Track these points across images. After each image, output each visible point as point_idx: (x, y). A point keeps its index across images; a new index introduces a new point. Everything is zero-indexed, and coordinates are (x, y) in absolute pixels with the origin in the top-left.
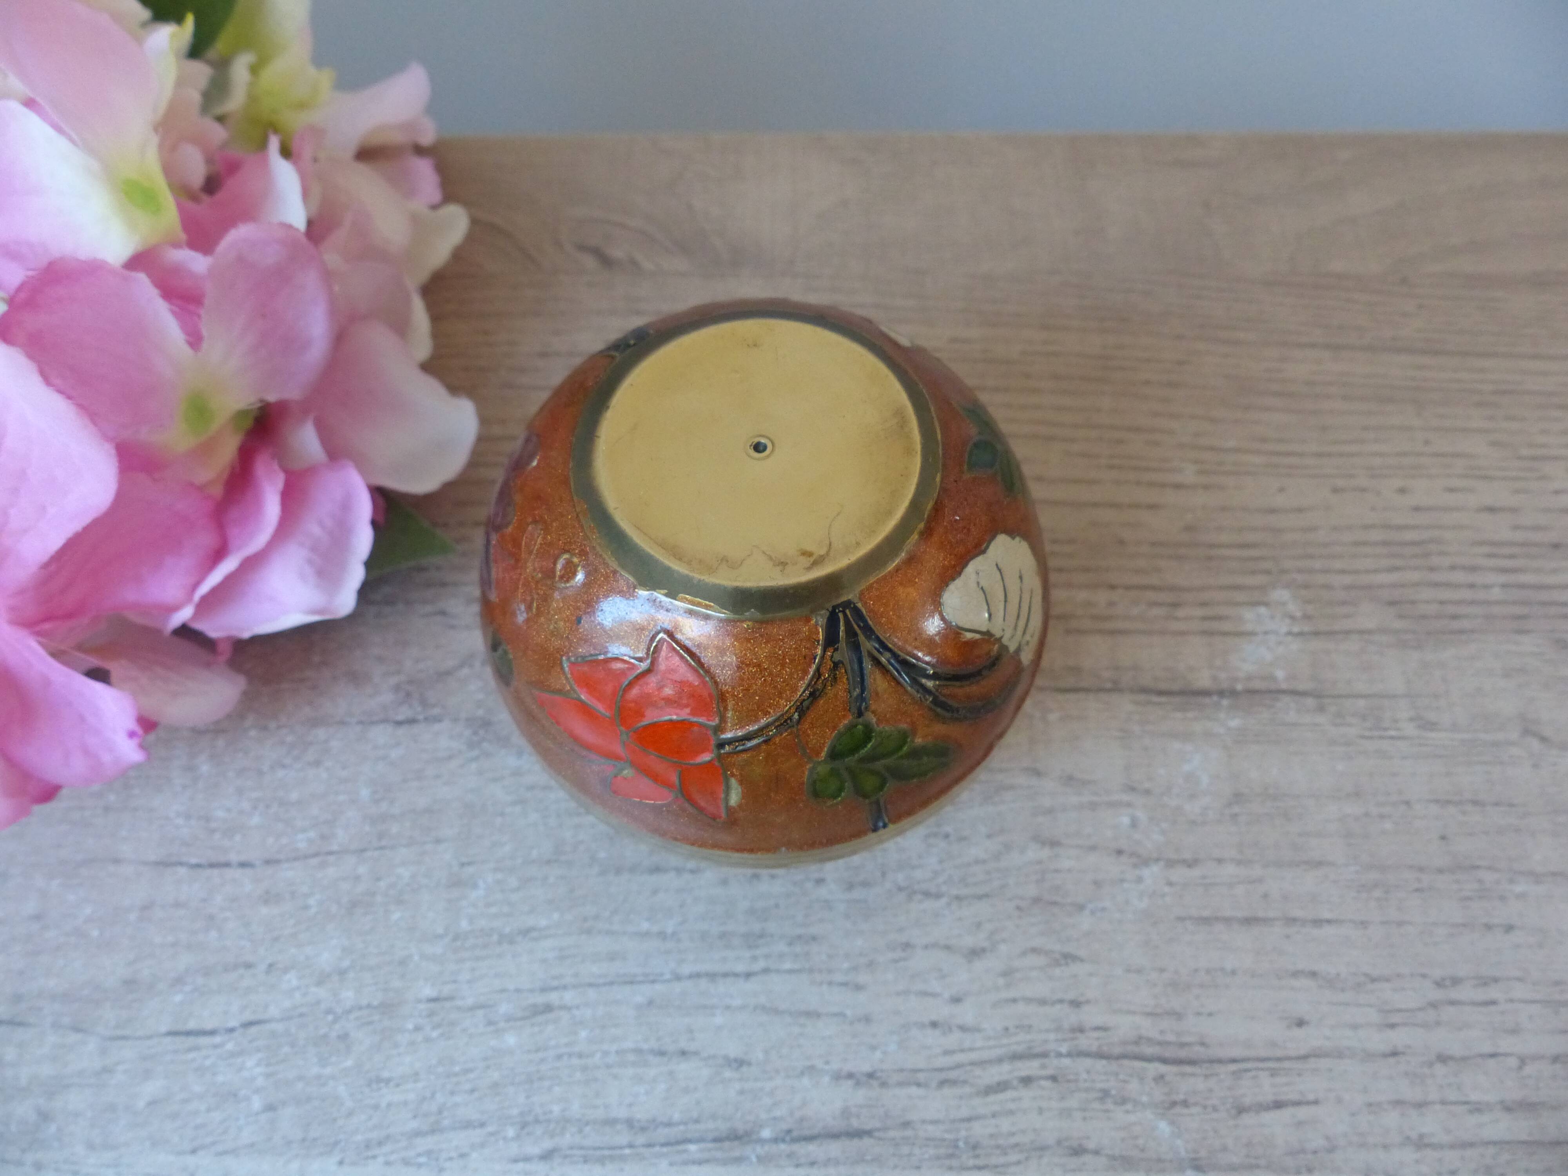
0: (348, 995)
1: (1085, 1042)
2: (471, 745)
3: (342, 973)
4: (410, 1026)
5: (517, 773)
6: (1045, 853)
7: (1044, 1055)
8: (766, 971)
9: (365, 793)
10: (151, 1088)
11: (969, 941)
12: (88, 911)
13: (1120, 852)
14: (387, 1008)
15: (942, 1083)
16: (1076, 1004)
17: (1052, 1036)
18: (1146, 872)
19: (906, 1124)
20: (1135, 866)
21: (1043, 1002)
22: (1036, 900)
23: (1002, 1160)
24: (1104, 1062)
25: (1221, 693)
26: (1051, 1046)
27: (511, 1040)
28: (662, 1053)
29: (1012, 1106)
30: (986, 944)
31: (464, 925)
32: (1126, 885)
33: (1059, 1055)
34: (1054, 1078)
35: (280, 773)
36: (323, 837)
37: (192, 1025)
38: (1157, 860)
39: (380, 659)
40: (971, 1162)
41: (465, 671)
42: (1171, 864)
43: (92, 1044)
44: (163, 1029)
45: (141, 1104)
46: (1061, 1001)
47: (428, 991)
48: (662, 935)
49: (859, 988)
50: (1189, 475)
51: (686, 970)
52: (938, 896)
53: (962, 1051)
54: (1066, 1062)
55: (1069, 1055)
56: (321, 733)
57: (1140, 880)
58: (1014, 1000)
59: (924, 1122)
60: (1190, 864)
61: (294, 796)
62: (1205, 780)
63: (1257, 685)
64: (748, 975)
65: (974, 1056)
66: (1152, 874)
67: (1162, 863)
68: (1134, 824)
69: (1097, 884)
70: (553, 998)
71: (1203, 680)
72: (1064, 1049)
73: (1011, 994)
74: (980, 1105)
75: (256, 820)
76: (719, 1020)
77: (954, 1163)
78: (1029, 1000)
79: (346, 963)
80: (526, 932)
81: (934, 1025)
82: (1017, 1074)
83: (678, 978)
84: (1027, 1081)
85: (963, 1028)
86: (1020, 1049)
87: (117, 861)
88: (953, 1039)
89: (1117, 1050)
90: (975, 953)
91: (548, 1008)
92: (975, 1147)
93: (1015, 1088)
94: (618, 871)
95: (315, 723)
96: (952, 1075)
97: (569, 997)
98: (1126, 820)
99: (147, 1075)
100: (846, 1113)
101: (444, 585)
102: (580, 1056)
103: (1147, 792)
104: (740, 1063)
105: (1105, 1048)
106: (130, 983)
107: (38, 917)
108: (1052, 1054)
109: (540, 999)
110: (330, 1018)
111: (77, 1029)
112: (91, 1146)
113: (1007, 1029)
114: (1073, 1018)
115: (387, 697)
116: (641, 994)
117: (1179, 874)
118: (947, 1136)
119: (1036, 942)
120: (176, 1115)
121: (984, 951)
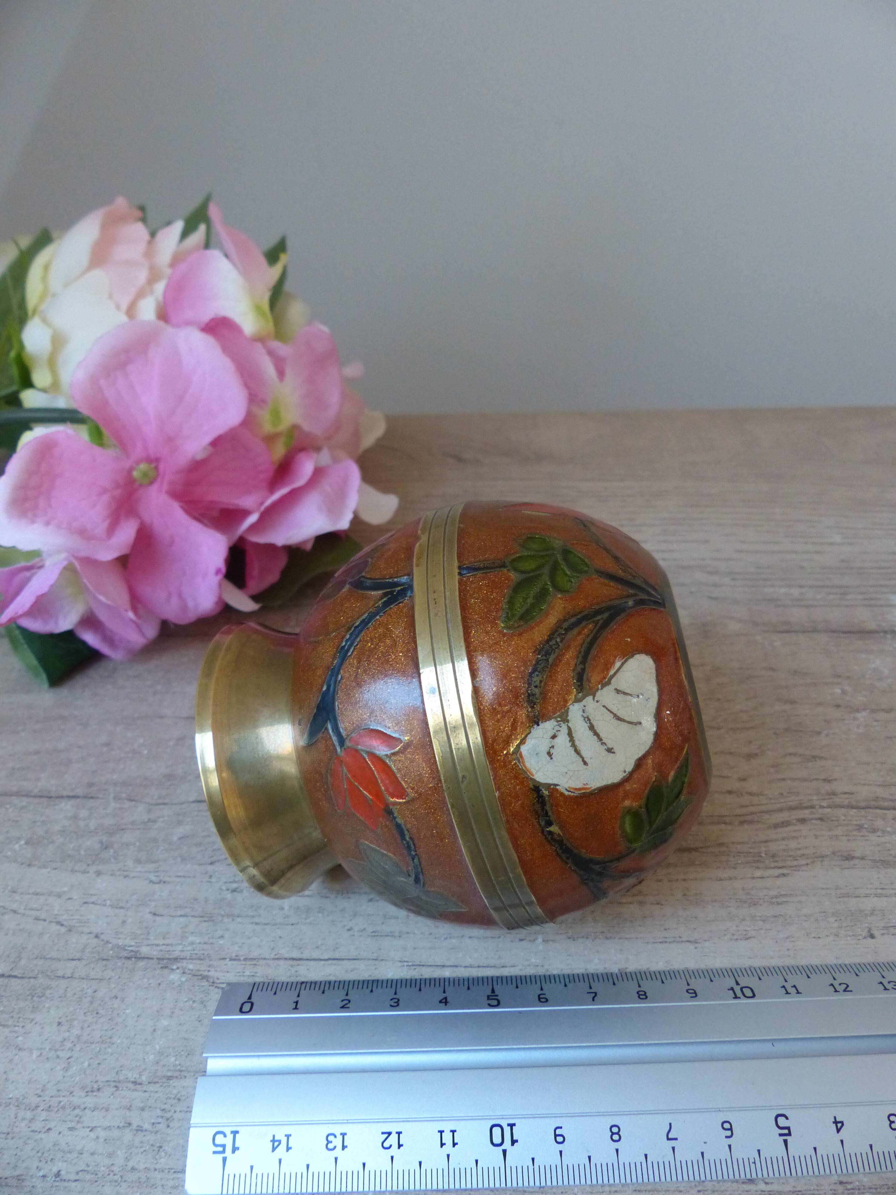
1: (839, 800)
6: (787, 707)
7: (812, 807)
10: (181, 830)
11: (745, 750)
12: (141, 741)
13: (838, 706)
15: (742, 823)
16: (827, 781)
17: (815, 798)
18: (858, 715)
19: (722, 845)
20: (850, 712)
21: (804, 780)
22: (786, 730)
23: (795, 863)
24: (855, 810)
25: (886, 632)
26: (815, 802)
29: (795, 834)
30: (757, 752)
32: (846, 722)
33: (822, 807)
34: (821, 819)
38: (864, 709)
40: (773, 865)
42: (873, 711)
43: (141, 808)
44: (192, 799)
45: (175, 838)
46: (817, 779)
52: (719, 728)
53: (753, 805)
54: (829, 810)
55: (829, 807)
57: (855, 719)
58: (782, 780)
59: (733, 843)
60: (887, 711)
62: (886, 672)
65: (763, 808)
66: (862, 716)
67: (868, 711)
68: (844, 692)
69: (827, 722)
71: (872, 626)
72: (824, 804)
73: (780, 776)
74: (772, 834)
77: (760, 865)
78: (794, 779)
81: (730, 792)
82: (794, 817)
84: (803, 821)
85: (751, 794)
86: (794, 804)
87: (161, 717)
88: (744, 800)
89: (863, 804)
90: (750, 756)
92: (773, 856)
93: (794, 825)
96: (749, 818)
98: (838, 691)
99: (180, 823)
103: (848, 678)
105: (854, 803)
106: (169, 777)
107: (107, 744)
108: (817, 807)
111: (130, 800)
112: (138, 861)
113: (782, 794)
114: (827, 787)
117: (881, 716)
118: (752, 851)
119: (791, 750)
120: (200, 844)
121: (756, 755)
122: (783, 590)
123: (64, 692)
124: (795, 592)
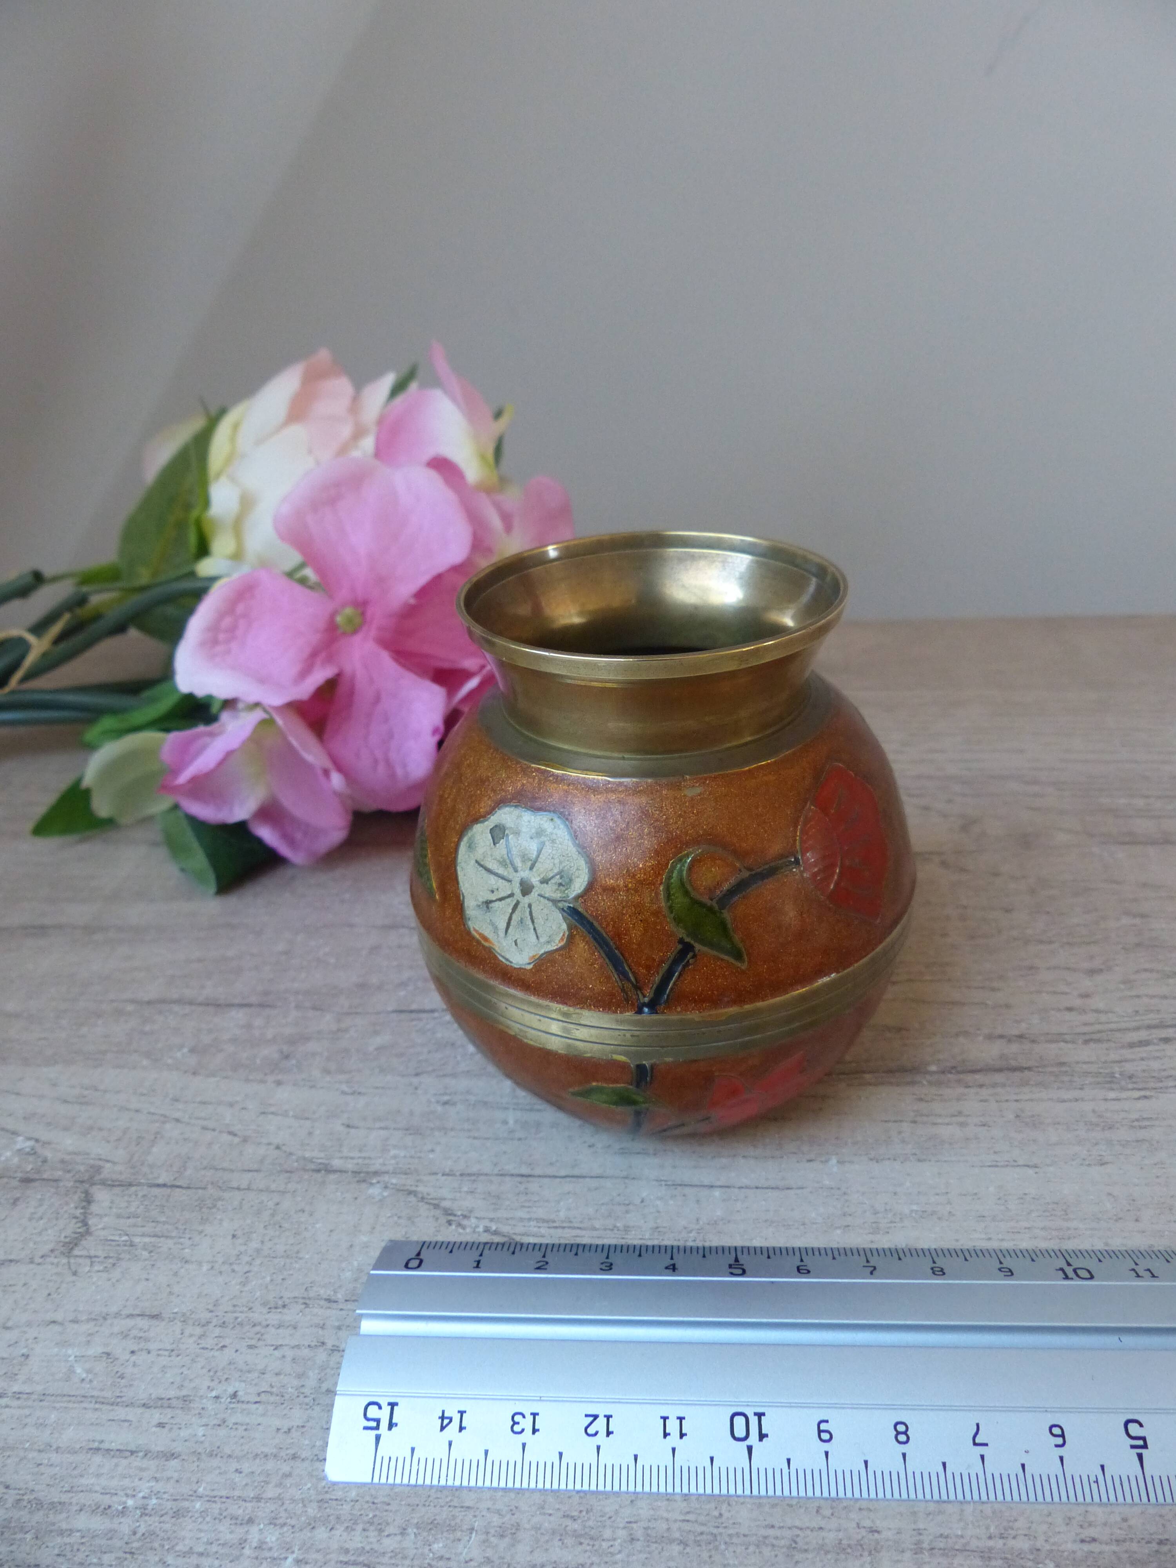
6: (1138, 921)
10: (378, 1041)
11: (1086, 965)
12: (327, 949)
15: (1086, 1042)
19: (1062, 1064)
21: (1165, 997)
22: (1138, 945)
23: (1160, 1085)
29: (1158, 1054)
30: (1102, 967)
37: (414, 1007)
40: (1130, 1086)
43: (328, 1017)
44: (390, 1009)
45: (371, 1049)
52: (1051, 942)
53: (1099, 1023)
58: (1138, 997)
59: (1078, 1063)
65: (1113, 1026)
73: (1133, 993)
74: (1127, 1053)
77: (1114, 1086)
78: (1152, 997)
81: (1070, 1009)
82: (1154, 1036)
84: (1166, 1040)
85: (1097, 1011)
86: (1154, 1022)
87: (351, 926)
88: (1089, 1017)
90: (1093, 972)
92: (1130, 1077)
93: (1154, 1044)
96: (1095, 1036)
99: (376, 1033)
100: (1002, 1056)
106: (362, 986)
107: (286, 953)
111: (314, 1008)
112: (327, 1071)
113: (1137, 1012)
118: (1101, 1071)
119: (1147, 966)
120: (401, 1055)
121: (1101, 970)
122: (1123, 801)
123: (232, 901)
124: (1140, 803)
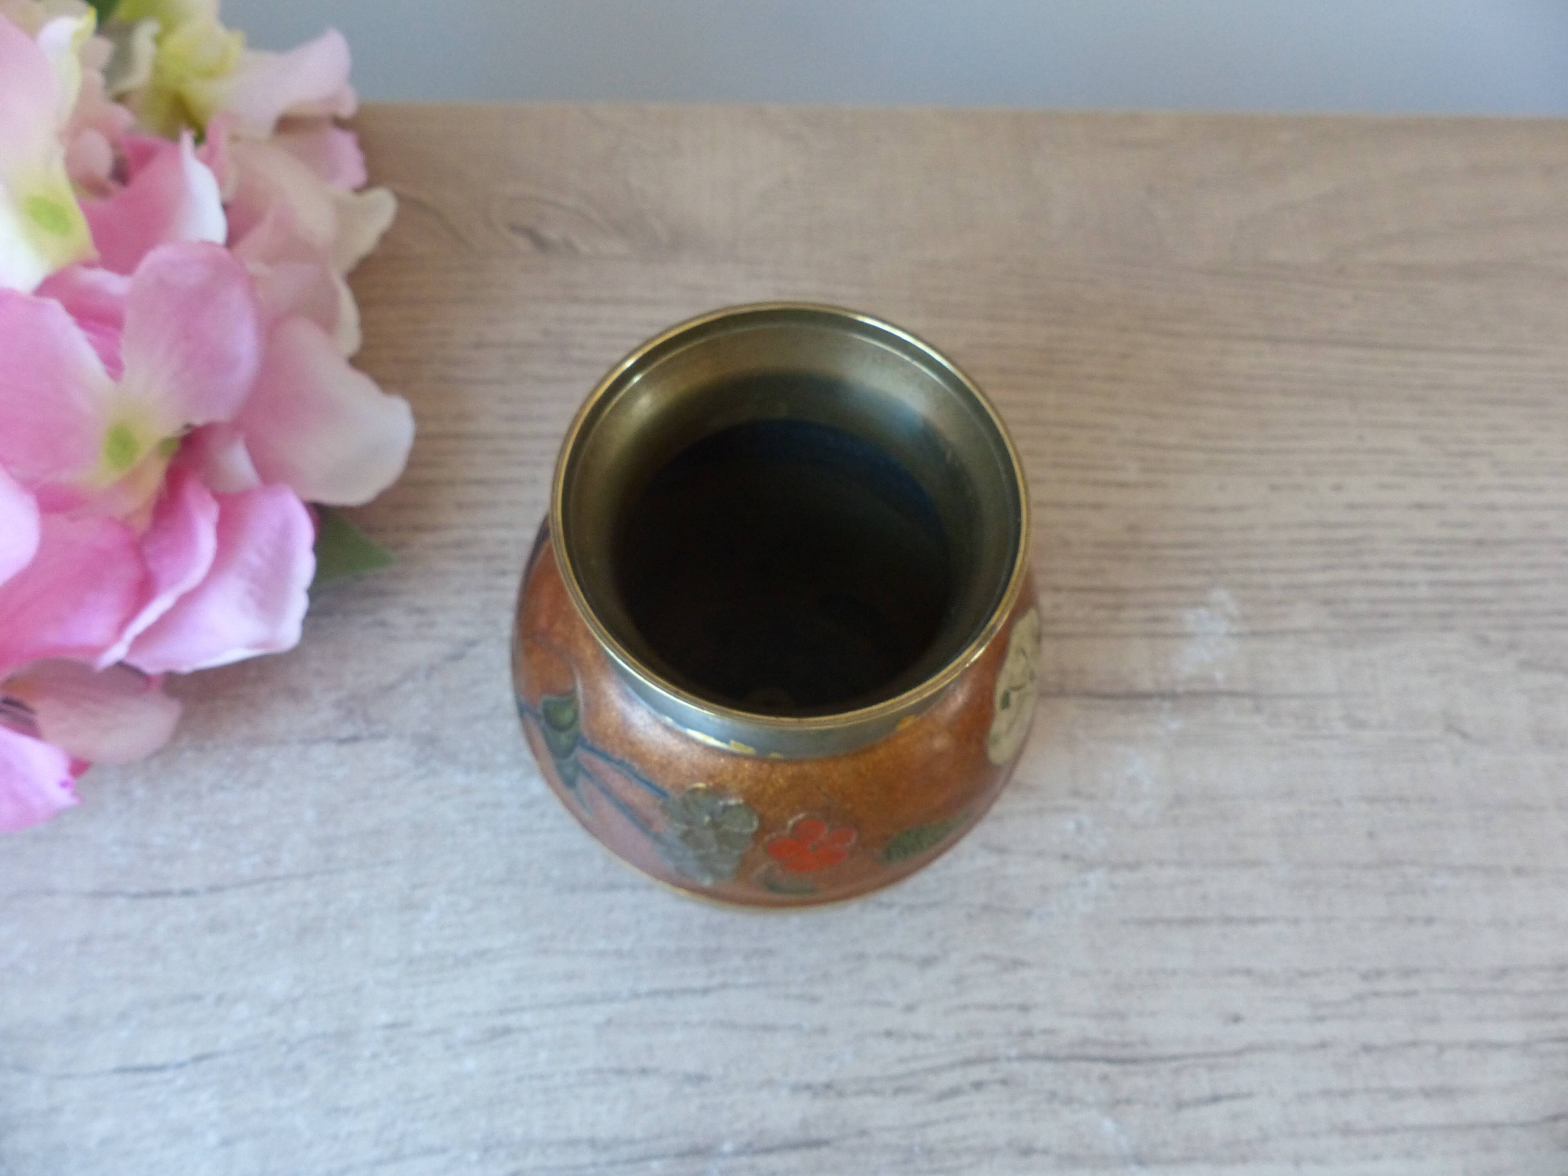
0: (302, 1025)
1: (1035, 1045)
2: (418, 763)
3: (295, 1001)
4: (367, 1053)
5: (466, 791)
7: (995, 1059)
8: (724, 986)
9: (309, 815)
10: (103, 1127)
11: (921, 950)
12: (24, 945)
13: (1065, 857)
14: (343, 1036)
15: (897, 1091)
16: (1024, 1008)
17: (1002, 1041)
18: (1091, 877)
19: (863, 1133)
20: (1080, 870)
21: (993, 1007)
23: (955, 1163)
24: (1051, 1064)
25: (1162, 696)
26: (1002, 1051)
27: (470, 1064)
28: (621, 1072)
29: (964, 1111)
30: (938, 952)
31: (418, 949)
32: (1072, 890)
33: (1009, 1059)
34: (1004, 1082)
35: (220, 796)
36: (269, 863)
37: (141, 1060)
38: (1102, 864)
39: (319, 674)
40: (926, 1166)
41: (409, 686)
42: (1115, 867)
43: (37, 1084)
44: (110, 1065)
45: (92, 1143)
46: (1010, 1006)
47: (384, 1018)
48: (619, 954)
49: (814, 1000)
50: (1132, 473)
51: (644, 987)
53: (915, 1058)
54: (1016, 1066)
55: (1019, 1058)
56: (261, 753)
57: (1084, 884)
58: (965, 1008)
59: (879, 1130)
60: (1133, 867)
61: (236, 820)
62: (1147, 783)
63: (1198, 687)
64: (705, 991)
66: (1096, 878)
67: (1106, 867)
68: (1079, 828)
69: (1045, 889)
70: (511, 1020)
71: (1146, 683)
72: (1013, 1053)
73: (962, 1001)
74: (934, 1111)
75: (196, 846)
76: (678, 1036)
77: (910, 1167)
78: (979, 1007)
79: (298, 992)
80: (481, 954)
81: (889, 1034)
82: (969, 1079)
83: (635, 995)
84: (978, 1086)
85: (917, 1037)
86: (972, 1054)
87: (51, 892)
88: (907, 1048)
89: (1064, 1052)
90: (927, 962)
91: (507, 1031)
92: (930, 1151)
93: (966, 1093)
94: (573, 889)
95: (253, 742)
96: (906, 1082)
97: (528, 1019)
98: (1070, 825)
99: (97, 1113)
100: (804, 1123)
101: (382, 593)
102: (541, 1077)
103: (1092, 797)
104: (700, 1079)
105: (1053, 1051)
108: (1002, 1058)
109: (499, 1022)
110: (284, 1048)
111: (19, 1069)
113: (958, 1036)
114: (1021, 1022)
115: (328, 714)
116: (600, 1013)
117: (1122, 878)
118: (902, 1142)
119: (986, 949)
121: (936, 959)
